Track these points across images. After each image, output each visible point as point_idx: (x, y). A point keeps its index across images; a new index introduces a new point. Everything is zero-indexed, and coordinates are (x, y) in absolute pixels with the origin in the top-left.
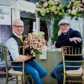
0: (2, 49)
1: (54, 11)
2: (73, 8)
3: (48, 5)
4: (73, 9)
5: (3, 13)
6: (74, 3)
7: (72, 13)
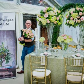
0: (7, 52)
1: (54, 21)
2: (71, 18)
3: (49, 16)
4: (71, 20)
5: (8, 20)
6: (72, 15)
7: (70, 23)
